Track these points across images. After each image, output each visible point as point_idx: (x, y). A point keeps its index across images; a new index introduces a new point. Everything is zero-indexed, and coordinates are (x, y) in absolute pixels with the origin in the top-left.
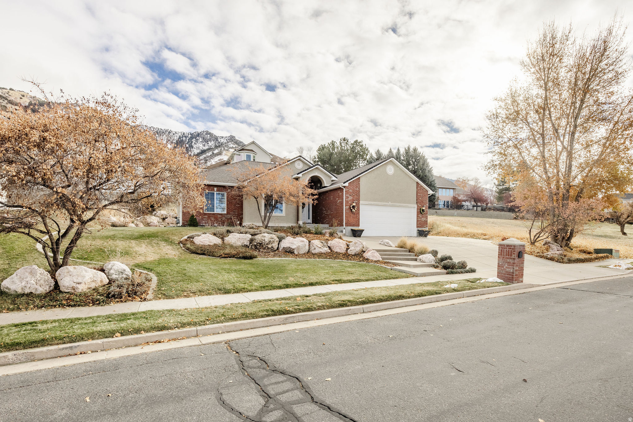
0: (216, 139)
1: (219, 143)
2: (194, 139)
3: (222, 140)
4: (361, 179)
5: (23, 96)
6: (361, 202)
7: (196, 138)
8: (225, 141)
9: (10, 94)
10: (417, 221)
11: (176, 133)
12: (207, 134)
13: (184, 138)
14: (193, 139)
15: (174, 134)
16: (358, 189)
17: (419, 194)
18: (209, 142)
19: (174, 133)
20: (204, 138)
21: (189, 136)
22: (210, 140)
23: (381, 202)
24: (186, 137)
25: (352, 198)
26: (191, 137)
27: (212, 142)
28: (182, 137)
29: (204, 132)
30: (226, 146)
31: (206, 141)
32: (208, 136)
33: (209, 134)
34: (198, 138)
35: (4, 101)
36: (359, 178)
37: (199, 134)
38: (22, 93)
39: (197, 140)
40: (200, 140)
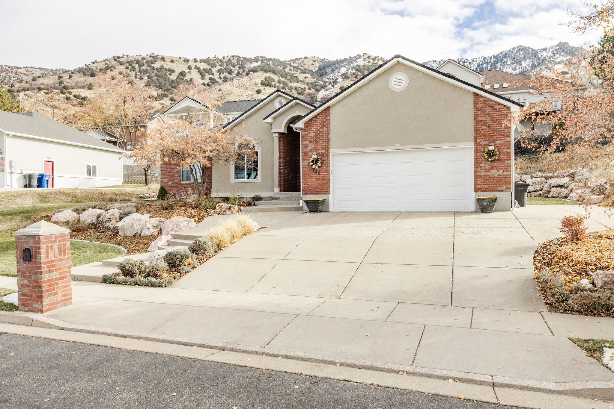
0: (535, 54)
1: (539, 59)
2: (500, 64)
3: (545, 54)
4: (332, 111)
5: (314, 61)
6: (332, 151)
7: (501, 61)
8: (550, 54)
9: (304, 62)
10: (476, 177)
11: (473, 60)
12: (519, 51)
13: (485, 65)
14: (497, 63)
15: (470, 63)
16: (325, 129)
17: (480, 119)
18: (523, 63)
19: (471, 61)
20: (514, 58)
21: (492, 60)
22: (524, 59)
23: (377, 146)
24: (487, 63)
25: (314, 146)
26: (495, 62)
27: (528, 61)
28: (482, 65)
29: (514, 48)
30: (549, 62)
31: (517, 61)
32: (522, 52)
33: (523, 50)
34: (505, 60)
35: (297, 71)
36: (328, 108)
37: (506, 54)
38: (314, 59)
39: (504, 63)
40: (509, 62)
